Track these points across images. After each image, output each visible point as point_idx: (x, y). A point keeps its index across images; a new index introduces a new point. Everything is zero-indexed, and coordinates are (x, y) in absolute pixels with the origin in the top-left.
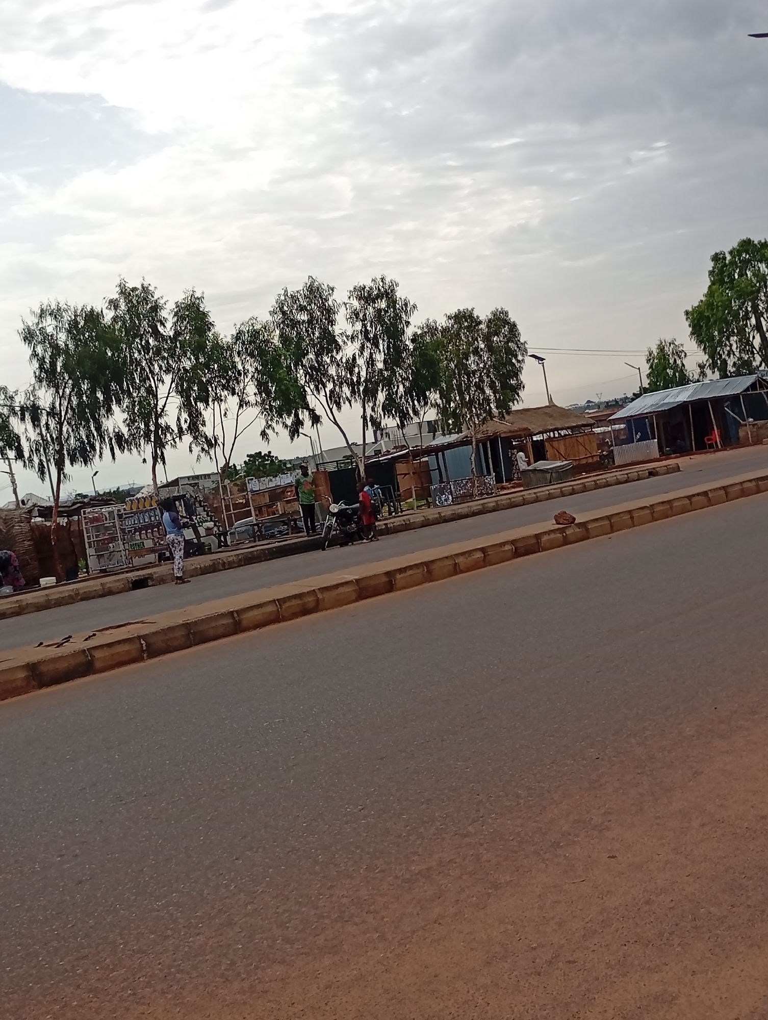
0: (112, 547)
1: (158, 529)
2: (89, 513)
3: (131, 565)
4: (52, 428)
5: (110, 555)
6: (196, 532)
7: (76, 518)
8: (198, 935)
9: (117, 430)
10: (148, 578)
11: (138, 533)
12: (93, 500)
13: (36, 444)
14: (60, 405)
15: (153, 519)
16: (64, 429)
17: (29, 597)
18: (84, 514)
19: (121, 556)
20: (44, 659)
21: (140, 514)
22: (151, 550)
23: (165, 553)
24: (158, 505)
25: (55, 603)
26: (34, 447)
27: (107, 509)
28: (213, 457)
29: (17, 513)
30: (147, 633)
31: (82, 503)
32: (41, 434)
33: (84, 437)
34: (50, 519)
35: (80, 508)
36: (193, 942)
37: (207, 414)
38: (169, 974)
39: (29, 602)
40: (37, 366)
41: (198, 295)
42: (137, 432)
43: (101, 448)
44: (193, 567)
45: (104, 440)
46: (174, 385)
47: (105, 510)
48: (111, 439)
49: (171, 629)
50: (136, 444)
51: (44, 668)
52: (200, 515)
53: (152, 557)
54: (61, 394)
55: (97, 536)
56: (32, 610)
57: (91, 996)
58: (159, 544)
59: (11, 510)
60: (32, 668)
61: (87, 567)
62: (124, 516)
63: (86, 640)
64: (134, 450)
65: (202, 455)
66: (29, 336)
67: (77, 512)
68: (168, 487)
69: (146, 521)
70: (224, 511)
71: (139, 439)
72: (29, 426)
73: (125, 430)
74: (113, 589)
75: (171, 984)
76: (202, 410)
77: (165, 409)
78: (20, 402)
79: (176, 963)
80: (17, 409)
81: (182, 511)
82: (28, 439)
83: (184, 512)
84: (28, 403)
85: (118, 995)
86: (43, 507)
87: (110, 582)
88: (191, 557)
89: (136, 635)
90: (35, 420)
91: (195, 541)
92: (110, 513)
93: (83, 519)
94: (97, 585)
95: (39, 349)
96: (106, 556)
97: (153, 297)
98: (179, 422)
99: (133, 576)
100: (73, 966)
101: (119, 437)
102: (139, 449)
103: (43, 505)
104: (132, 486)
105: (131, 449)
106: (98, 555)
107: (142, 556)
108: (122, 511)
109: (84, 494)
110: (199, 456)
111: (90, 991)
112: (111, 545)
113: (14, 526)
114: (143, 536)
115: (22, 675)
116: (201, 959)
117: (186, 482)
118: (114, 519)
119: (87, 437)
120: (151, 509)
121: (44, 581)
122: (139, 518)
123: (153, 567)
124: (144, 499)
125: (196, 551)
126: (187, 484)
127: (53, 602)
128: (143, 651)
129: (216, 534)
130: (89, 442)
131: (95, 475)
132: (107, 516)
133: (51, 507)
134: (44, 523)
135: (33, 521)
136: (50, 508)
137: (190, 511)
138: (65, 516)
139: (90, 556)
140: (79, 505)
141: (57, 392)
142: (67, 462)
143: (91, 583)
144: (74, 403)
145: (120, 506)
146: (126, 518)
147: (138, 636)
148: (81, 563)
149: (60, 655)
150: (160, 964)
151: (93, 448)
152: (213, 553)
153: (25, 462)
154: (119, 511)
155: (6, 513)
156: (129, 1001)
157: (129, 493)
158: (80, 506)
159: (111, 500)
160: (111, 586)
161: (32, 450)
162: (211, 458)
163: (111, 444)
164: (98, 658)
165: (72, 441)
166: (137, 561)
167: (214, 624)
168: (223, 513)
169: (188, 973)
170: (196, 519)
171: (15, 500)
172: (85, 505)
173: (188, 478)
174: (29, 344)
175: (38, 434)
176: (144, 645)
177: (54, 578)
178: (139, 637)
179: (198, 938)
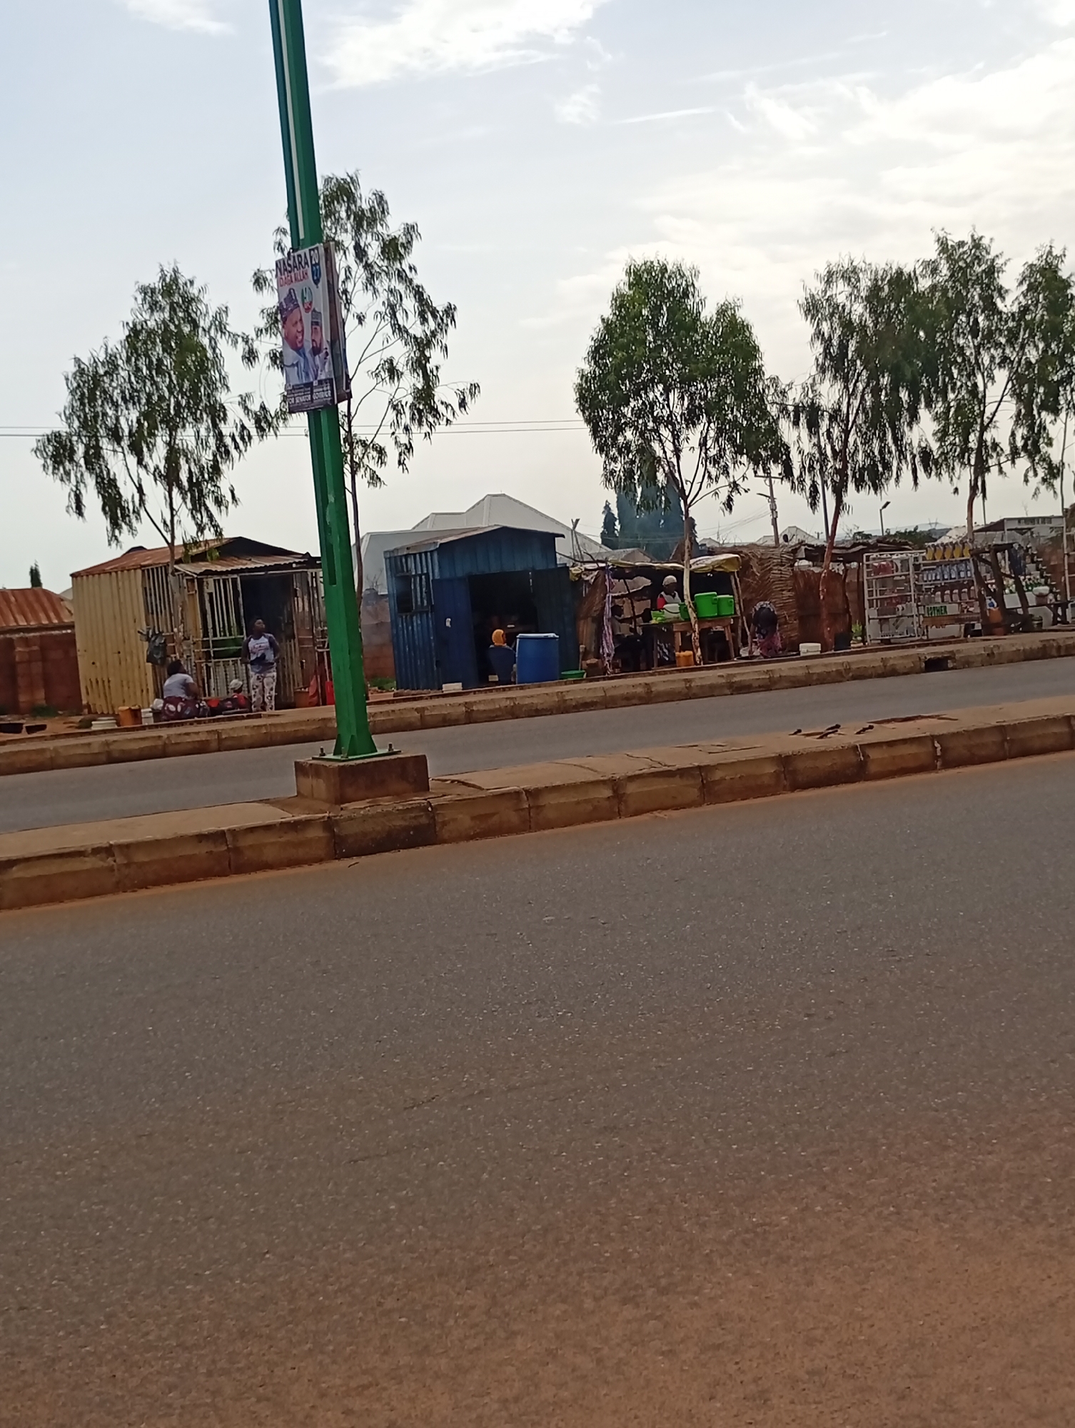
0: (900, 609)
1: (969, 590)
2: (874, 559)
3: (925, 638)
4: (835, 437)
5: (897, 621)
6: (1023, 598)
7: (854, 565)
8: (990, 1153)
9: (923, 445)
10: (947, 658)
11: (939, 593)
12: (881, 542)
13: (811, 459)
14: (849, 405)
15: (962, 574)
16: (851, 440)
17: (784, 668)
18: (868, 560)
19: (913, 623)
20: (801, 751)
21: (946, 566)
22: (956, 619)
23: (974, 625)
24: (972, 556)
25: (818, 679)
26: (808, 462)
27: (900, 556)
28: (1058, 491)
29: (778, 551)
30: (945, 732)
31: (864, 545)
32: (818, 445)
33: (876, 453)
34: (819, 564)
35: (862, 551)
36: (983, 1161)
37: (1054, 430)
38: (948, 1197)
39: (783, 674)
40: (821, 350)
41: (1056, 252)
42: (951, 450)
43: (899, 469)
44: (1014, 649)
45: (906, 458)
46: (1010, 385)
47: (897, 556)
48: (914, 457)
49: (979, 732)
50: (948, 466)
51: (800, 765)
52: (1030, 574)
53: (955, 629)
54: (851, 390)
55: (882, 592)
56: (786, 685)
57: (840, 1203)
58: (968, 611)
59: (769, 547)
60: (784, 761)
61: (863, 634)
62: (923, 568)
63: (859, 733)
64: (945, 476)
65: (1043, 488)
66: (812, 308)
67: (857, 556)
68: (986, 531)
69: (953, 576)
70: (1067, 572)
71: (954, 461)
72: (804, 432)
73: (935, 446)
74: (898, 668)
75: (950, 1210)
76: (1047, 422)
77: (994, 419)
78: (794, 399)
79: (956, 1185)
80: (791, 408)
81: (1005, 568)
82: (801, 452)
83: (1007, 569)
84: (805, 401)
85: (877, 1210)
86: (813, 546)
87: (895, 658)
88: (1012, 634)
89: (928, 734)
90: (813, 426)
91: (1020, 611)
92: (904, 562)
93: (865, 566)
94: (876, 660)
95: (825, 327)
96: (891, 621)
97: (988, 253)
98: (1014, 439)
99: (928, 652)
100: (818, 1160)
101: (926, 455)
102: (951, 474)
103: (812, 543)
104: (933, 526)
105: (940, 473)
106: (880, 620)
107: (943, 626)
108: (921, 561)
109: (866, 533)
110: (1037, 489)
111: (839, 1197)
112: (900, 606)
113: (771, 569)
114: (947, 598)
115: (770, 769)
116: (993, 1185)
117: (1016, 525)
118: (909, 570)
119: (881, 452)
120: (962, 561)
121: (805, 648)
122: (943, 572)
123: (955, 642)
124: (954, 545)
125: (1020, 626)
126: (1016, 529)
127: (815, 677)
128: (937, 758)
129: (1051, 604)
130: (883, 459)
131: (885, 507)
132: (899, 565)
133: (823, 547)
134: (812, 569)
135: (796, 564)
136: (821, 549)
137: (1018, 570)
138: (841, 561)
139: (869, 619)
140: (861, 547)
141: (846, 387)
142: (851, 486)
143: (868, 656)
144: (868, 404)
145: (916, 553)
146: (925, 570)
147: (932, 736)
148: (856, 628)
149: (823, 749)
150: (935, 1181)
151: (887, 466)
152: (1045, 631)
153: (793, 482)
154: (916, 559)
155: (761, 551)
156: (890, 1221)
157: (930, 536)
158: (863, 549)
159: (906, 544)
160: (895, 663)
161: (804, 467)
162: (1055, 492)
163: (914, 464)
164: (873, 760)
165: (860, 457)
166: (934, 632)
167: (1040, 732)
168: (1064, 575)
169: (973, 1201)
170: (1024, 580)
171: (773, 534)
172: (870, 548)
173: (1019, 520)
174: (812, 319)
175: (814, 445)
176: (939, 749)
177: (819, 645)
178: (933, 738)
179: (990, 1157)
